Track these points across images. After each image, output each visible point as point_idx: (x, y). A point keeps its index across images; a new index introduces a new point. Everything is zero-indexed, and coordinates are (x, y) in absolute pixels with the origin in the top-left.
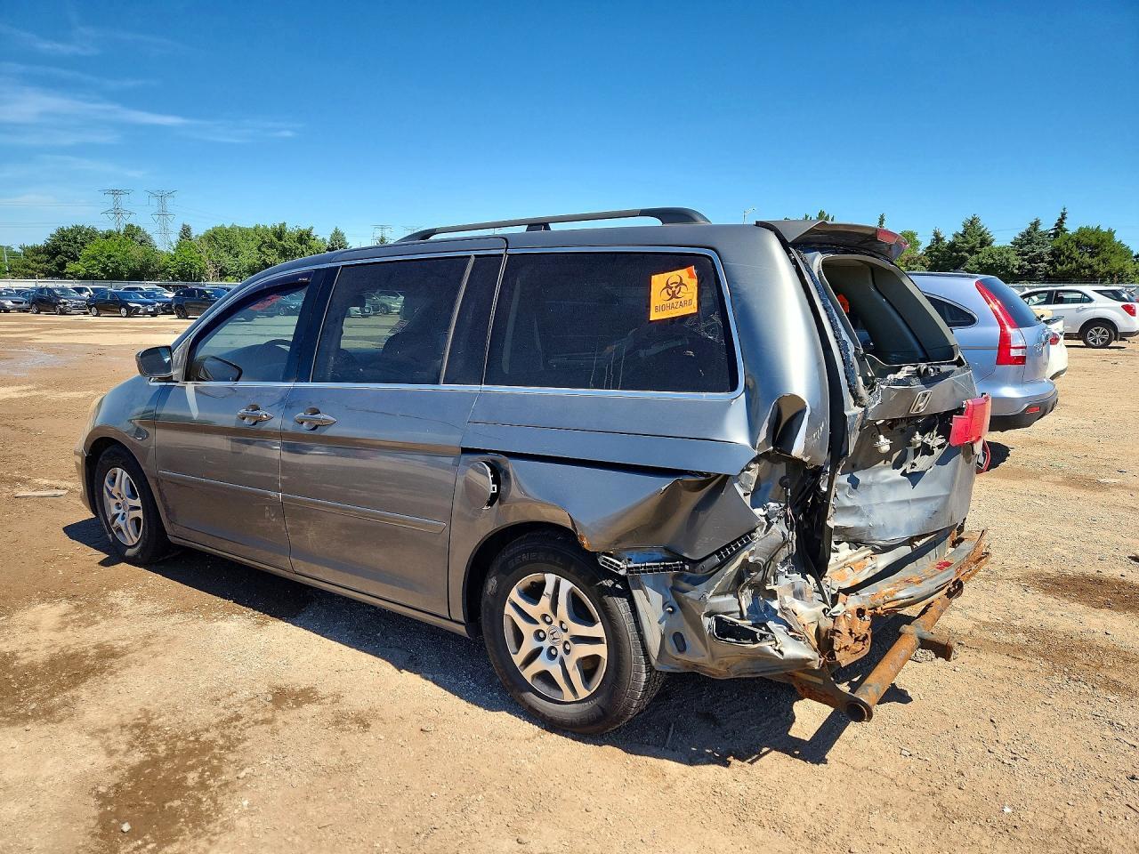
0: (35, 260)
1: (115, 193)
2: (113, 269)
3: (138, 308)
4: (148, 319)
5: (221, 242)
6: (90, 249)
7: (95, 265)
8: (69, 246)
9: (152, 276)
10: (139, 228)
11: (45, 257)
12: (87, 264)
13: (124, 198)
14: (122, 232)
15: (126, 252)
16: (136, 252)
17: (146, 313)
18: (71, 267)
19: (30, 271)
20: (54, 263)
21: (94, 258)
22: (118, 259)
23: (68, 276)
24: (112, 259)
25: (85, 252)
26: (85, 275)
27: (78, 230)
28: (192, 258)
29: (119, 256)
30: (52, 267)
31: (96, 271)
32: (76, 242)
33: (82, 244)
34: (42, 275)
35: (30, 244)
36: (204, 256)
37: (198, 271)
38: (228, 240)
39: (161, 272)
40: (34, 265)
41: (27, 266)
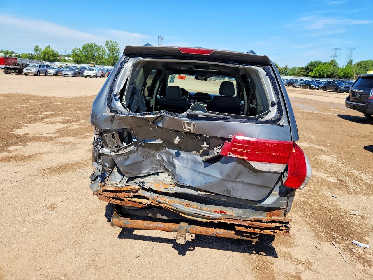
0: (301, 71)
1: (336, 49)
2: (322, 74)
3: (313, 87)
4: (316, 90)
5: (362, 65)
6: (318, 68)
7: (317, 73)
8: (312, 67)
9: (334, 77)
10: (335, 61)
11: (304, 70)
12: (314, 73)
13: (338, 51)
14: (329, 63)
15: (328, 69)
16: (331, 69)
17: (315, 88)
18: (310, 73)
19: (299, 74)
20: (306, 72)
21: (317, 71)
22: (324, 71)
23: (309, 76)
24: (323, 71)
25: (316, 69)
26: (313, 76)
27: (316, 62)
28: (349, 71)
29: (325, 70)
30: (305, 73)
31: (317, 75)
32: (314, 66)
33: (316, 66)
34: (302, 76)
35: (301, 66)
36: (354, 71)
37: (350, 76)
38: (365, 64)
39: (337, 76)
40: (301, 73)
41: (299, 73)
